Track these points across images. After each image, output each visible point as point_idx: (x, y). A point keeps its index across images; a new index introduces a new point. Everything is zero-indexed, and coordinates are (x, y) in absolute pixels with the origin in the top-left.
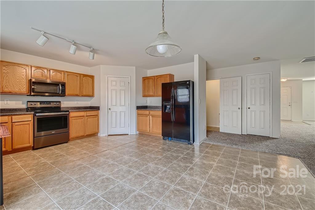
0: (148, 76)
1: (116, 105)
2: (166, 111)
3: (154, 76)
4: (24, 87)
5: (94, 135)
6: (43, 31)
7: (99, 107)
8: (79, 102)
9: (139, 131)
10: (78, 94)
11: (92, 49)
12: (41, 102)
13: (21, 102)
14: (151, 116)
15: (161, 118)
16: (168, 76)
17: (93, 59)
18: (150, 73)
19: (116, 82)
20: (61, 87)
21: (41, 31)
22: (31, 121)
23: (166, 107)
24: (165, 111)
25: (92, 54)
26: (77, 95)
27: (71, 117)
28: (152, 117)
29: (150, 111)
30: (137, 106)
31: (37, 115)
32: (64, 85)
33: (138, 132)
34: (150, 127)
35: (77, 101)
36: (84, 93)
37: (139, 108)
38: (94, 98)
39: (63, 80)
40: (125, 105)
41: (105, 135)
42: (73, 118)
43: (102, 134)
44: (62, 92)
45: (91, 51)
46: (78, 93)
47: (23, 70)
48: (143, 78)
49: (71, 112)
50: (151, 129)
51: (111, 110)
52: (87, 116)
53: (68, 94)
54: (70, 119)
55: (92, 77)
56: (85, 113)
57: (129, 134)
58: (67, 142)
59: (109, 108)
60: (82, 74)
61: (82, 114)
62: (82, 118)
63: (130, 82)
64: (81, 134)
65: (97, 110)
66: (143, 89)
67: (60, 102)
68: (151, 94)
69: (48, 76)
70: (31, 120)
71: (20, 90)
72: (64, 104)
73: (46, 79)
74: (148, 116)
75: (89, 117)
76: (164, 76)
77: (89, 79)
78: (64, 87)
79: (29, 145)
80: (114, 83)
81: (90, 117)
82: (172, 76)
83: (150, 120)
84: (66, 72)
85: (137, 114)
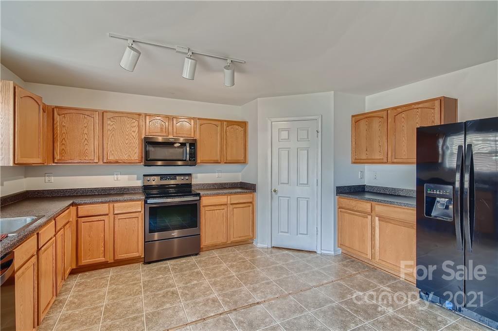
0: (366, 111)
1: (288, 183)
2: (434, 214)
3: (387, 110)
4: (135, 152)
5: (245, 242)
6: (130, 38)
7: (255, 185)
8: (222, 174)
9: (343, 249)
10: (217, 160)
11: (229, 61)
12: (163, 176)
13: (135, 176)
14: (377, 218)
15: (412, 227)
16: (437, 103)
17: (234, 84)
18: (375, 102)
19: (289, 131)
20: (188, 149)
21: (127, 40)
22: (140, 212)
23: (431, 201)
24: (429, 212)
25: (228, 72)
26: (217, 162)
27: (204, 205)
28: (379, 220)
29: (374, 203)
30: (337, 187)
31: (149, 201)
32: (194, 144)
33: (340, 251)
34: (373, 247)
35: (219, 172)
36: (229, 158)
37: (341, 191)
38: (247, 165)
39: (192, 136)
40: (307, 184)
41: (265, 246)
42: (207, 208)
43: (261, 243)
44: (190, 157)
45: (227, 68)
46: (218, 158)
47: (134, 123)
48: (353, 116)
49: (204, 196)
50: (377, 254)
51: (279, 194)
52: (232, 204)
53: (201, 161)
54: (203, 210)
55: (243, 124)
56: (229, 197)
57: (319, 252)
58: (196, 255)
59: (273, 190)
60: (225, 121)
61: (223, 199)
62: (222, 207)
63: (320, 130)
64: (221, 240)
65: (250, 193)
66: (354, 145)
67: (190, 175)
68: (377, 156)
69: (170, 128)
70: (140, 210)
71: (130, 157)
72: (196, 178)
73: (167, 135)
74: (369, 217)
75: (235, 206)
76: (420, 106)
77: (237, 129)
78: (194, 148)
79: (138, 255)
80: (284, 135)
81: (238, 206)
82: (449, 104)
83: (373, 228)
84: (199, 119)
85: (337, 207)
